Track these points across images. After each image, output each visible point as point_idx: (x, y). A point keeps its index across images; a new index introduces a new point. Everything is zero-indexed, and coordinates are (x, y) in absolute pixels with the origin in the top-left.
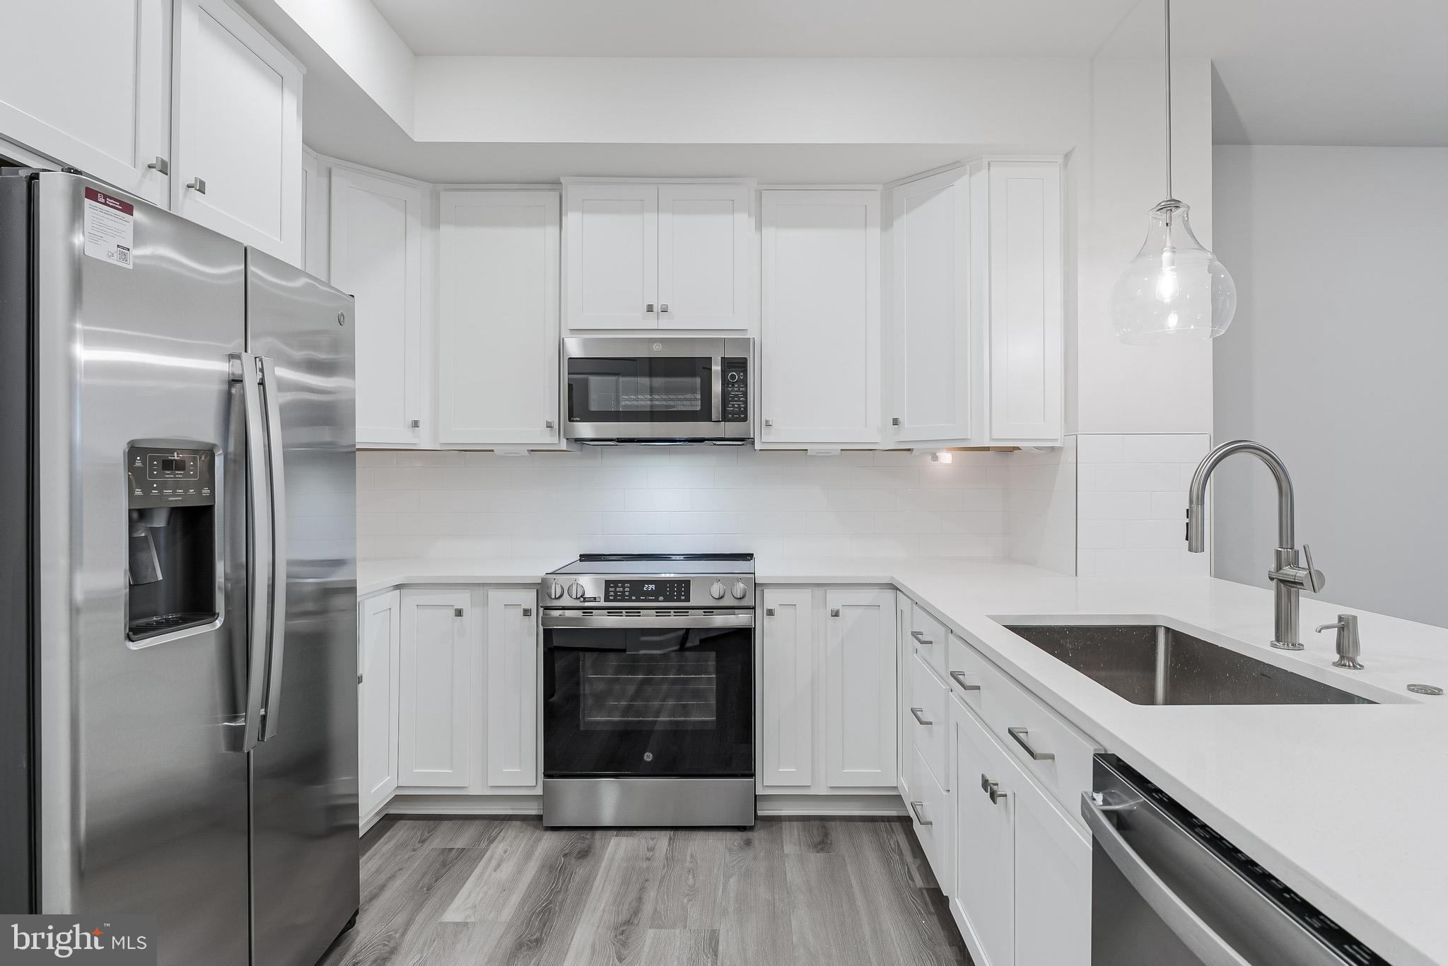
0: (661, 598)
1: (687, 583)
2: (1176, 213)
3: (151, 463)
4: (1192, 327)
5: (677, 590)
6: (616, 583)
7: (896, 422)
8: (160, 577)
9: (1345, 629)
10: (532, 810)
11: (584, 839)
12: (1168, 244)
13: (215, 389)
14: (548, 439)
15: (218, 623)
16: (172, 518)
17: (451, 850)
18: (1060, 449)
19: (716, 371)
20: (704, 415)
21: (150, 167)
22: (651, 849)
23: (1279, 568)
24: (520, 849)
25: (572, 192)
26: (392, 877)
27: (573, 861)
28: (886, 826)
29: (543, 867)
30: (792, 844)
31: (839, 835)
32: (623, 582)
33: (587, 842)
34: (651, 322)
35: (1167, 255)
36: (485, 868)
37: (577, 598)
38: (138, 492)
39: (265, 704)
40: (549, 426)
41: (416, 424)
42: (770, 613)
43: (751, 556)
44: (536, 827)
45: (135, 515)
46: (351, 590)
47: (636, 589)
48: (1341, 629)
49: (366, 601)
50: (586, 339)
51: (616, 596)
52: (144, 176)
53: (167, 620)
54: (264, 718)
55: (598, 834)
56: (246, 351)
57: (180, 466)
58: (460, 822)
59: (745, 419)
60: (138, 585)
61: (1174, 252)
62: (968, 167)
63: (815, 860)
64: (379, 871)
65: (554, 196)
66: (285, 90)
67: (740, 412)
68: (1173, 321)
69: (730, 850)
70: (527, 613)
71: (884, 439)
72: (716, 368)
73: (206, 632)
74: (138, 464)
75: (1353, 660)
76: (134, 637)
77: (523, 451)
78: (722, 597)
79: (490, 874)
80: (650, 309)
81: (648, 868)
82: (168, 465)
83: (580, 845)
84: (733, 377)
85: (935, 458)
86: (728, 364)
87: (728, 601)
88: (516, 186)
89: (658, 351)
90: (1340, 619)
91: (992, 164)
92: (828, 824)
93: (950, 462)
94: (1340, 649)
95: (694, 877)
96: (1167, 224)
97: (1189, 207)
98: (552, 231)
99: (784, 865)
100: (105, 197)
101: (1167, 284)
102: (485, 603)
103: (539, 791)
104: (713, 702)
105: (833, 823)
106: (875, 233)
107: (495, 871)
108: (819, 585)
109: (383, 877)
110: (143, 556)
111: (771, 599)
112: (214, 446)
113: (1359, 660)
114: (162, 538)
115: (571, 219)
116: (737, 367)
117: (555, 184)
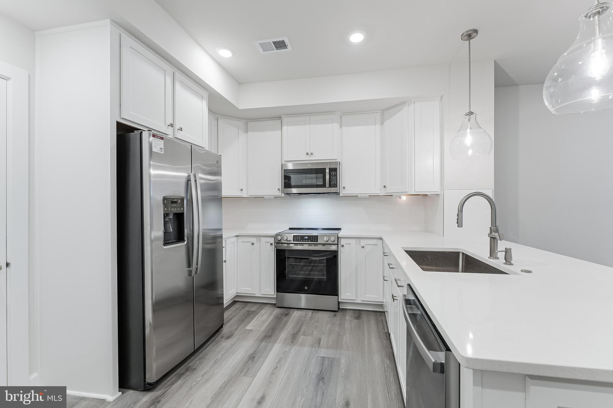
0: (309, 241)
1: (317, 236)
2: (472, 116)
3: (169, 202)
4: (478, 154)
5: (314, 238)
6: (296, 236)
7: (385, 187)
8: (172, 231)
9: (507, 252)
10: (274, 302)
11: (287, 311)
12: (469, 126)
13: (184, 181)
14: (279, 194)
15: (185, 243)
16: (174, 216)
17: (250, 311)
18: (439, 195)
19: (327, 172)
20: (324, 186)
21: (169, 125)
22: (306, 315)
23: (491, 232)
24: (269, 312)
25: (285, 120)
26: (234, 317)
27: (283, 316)
28: (380, 314)
29: (274, 317)
30: (348, 317)
31: (364, 315)
32: (299, 236)
33: (288, 311)
34: (308, 158)
35: (468, 130)
36: (259, 316)
37: (285, 240)
38: (166, 209)
39: (197, 264)
40: (279, 190)
41: (242, 190)
42: (343, 246)
43: (340, 229)
44: (274, 307)
45: (165, 215)
46: (221, 237)
47: (302, 238)
48: (506, 252)
49: (227, 240)
50: (293, 164)
51: (296, 240)
52: (167, 128)
53: (173, 242)
54: (197, 268)
55: (292, 310)
56: (192, 172)
57: (176, 202)
58: (254, 304)
59: (336, 187)
60: (166, 232)
61: (471, 129)
62: (407, 104)
63: (355, 321)
64: (230, 315)
65: (279, 121)
66: (203, 101)
67: (335, 185)
68: (470, 152)
69: (329, 317)
70: (271, 244)
71: (382, 193)
72: (327, 171)
73: (182, 245)
74: (166, 202)
75: (510, 262)
76: (165, 245)
77: (273, 197)
78: (328, 241)
79: (260, 318)
80: (307, 154)
81: (304, 320)
82: (172, 202)
83: (286, 312)
84: (333, 174)
85: (400, 198)
86: (331, 170)
87: (329, 242)
88: (269, 119)
89: (309, 167)
90: (506, 249)
91: (415, 102)
92: (361, 312)
93: (405, 199)
94: (505, 259)
95: (317, 323)
96: (469, 120)
97: (476, 114)
98: (279, 132)
99: (345, 322)
100: (157, 136)
101: (469, 139)
102: (260, 241)
103: (275, 296)
104: (325, 273)
105: (363, 312)
106: (378, 127)
107: (261, 317)
108: (358, 238)
109: (232, 316)
110: (167, 225)
111: (343, 242)
112: (184, 197)
113: (512, 262)
114: (172, 220)
115: (285, 128)
116: (334, 171)
117: (280, 118)
